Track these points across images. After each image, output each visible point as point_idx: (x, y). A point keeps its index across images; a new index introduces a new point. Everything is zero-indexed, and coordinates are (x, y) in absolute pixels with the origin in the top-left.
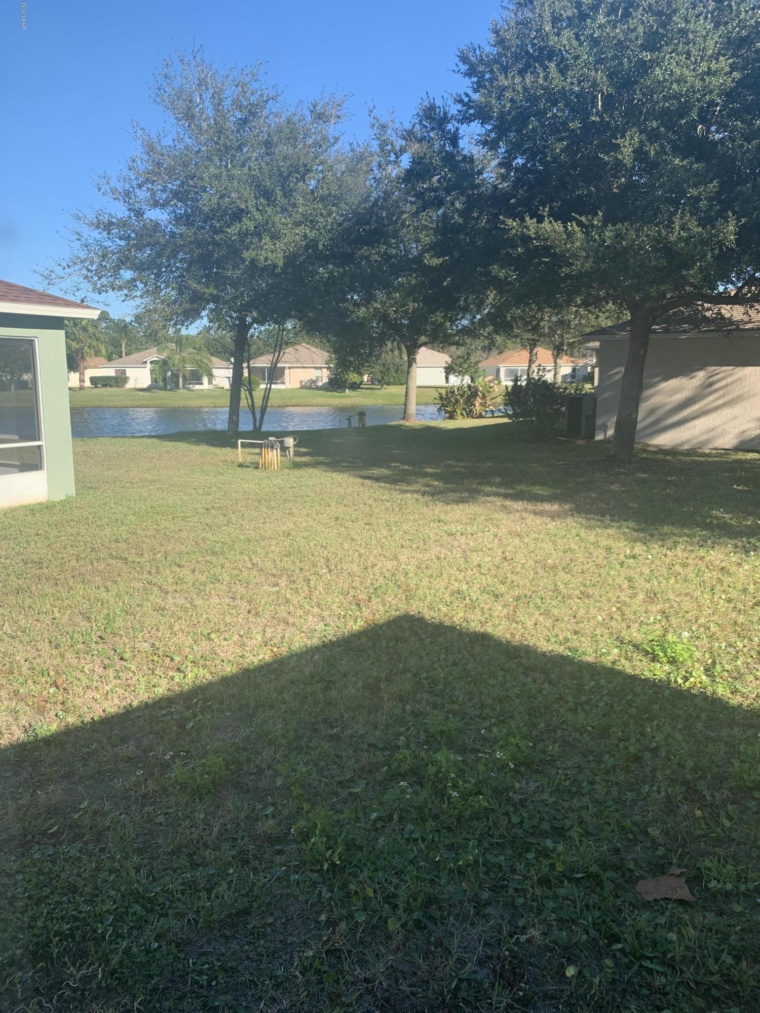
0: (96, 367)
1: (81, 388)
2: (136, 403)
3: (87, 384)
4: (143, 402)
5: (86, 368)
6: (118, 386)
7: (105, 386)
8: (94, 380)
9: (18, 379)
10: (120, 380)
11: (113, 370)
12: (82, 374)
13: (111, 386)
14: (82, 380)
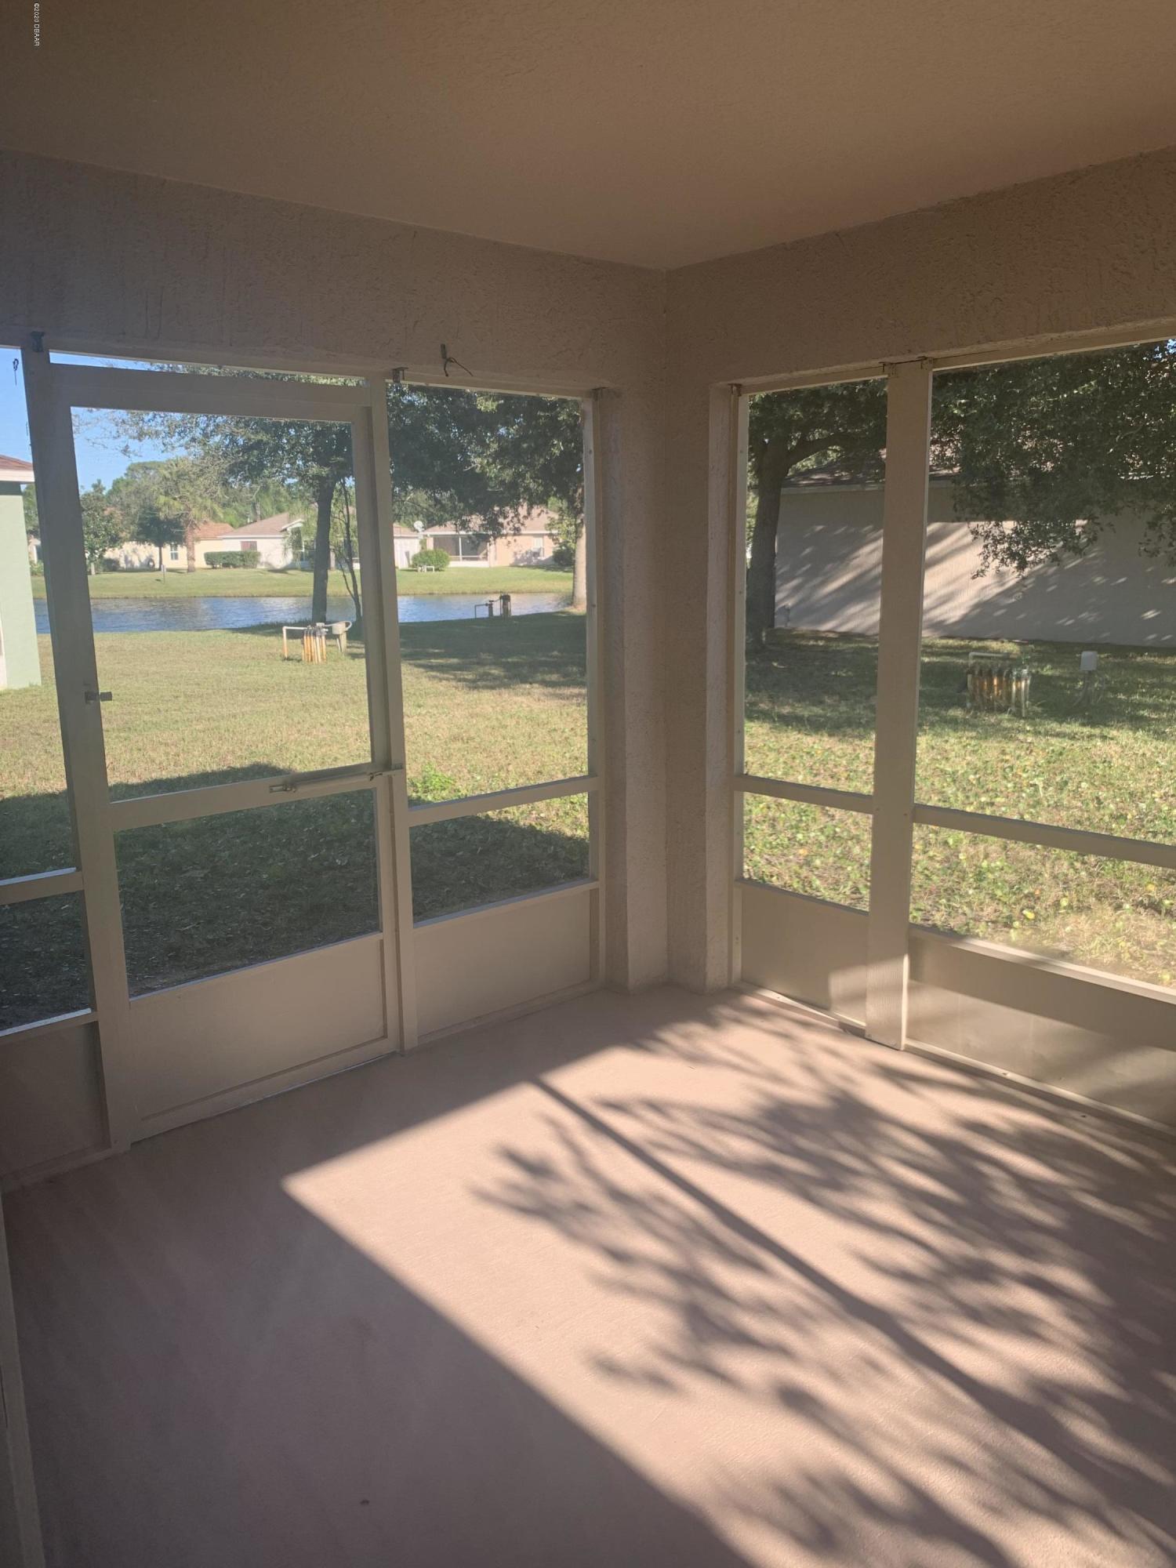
0: (214, 538)
1: (190, 570)
2: (266, 591)
3: (200, 562)
4: (276, 589)
5: (198, 540)
6: (245, 566)
7: (226, 565)
8: (211, 558)
9: (101, 556)
10: (247, 558)
11: (239, 541)
12: (190, 549)
13: (235, 566)
14: (191, 558)
